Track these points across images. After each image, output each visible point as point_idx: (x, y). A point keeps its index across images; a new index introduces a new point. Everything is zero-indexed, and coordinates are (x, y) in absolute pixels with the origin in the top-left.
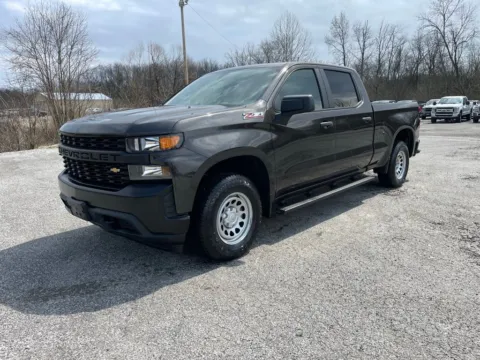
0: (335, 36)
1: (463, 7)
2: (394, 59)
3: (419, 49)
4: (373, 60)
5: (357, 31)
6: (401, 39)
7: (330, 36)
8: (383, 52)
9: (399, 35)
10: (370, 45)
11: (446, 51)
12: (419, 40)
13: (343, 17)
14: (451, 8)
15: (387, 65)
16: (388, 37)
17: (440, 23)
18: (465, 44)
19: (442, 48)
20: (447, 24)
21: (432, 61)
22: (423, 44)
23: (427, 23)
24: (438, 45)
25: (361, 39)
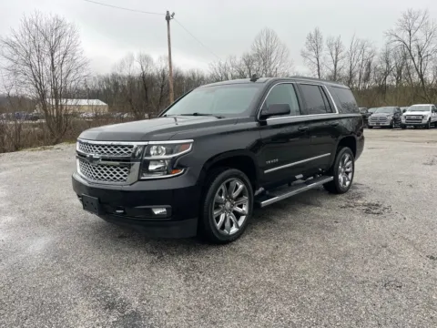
0: (310, 50)
1: (427, 24)
2: (364, 71)
3: (387, 62)
4: (345, 72)
5: (330, 45)
6: (370, 53)
7: (306, 50)
8: (354, 64)
9: (369, 49)
10: (343, 58)
11: (412, 63)
12: (387, 54)
13: (317, 33)
14: (416, 25)
15: (358, 76)
16: (359, 51)
17: (406, 38)
18: (429, 57)
19: (409, 61)
20: (413, 39)
21: (399, 72)
22: (390, 57)
23: (395, 38)
24: (405, 58)
25: (334, 52)
